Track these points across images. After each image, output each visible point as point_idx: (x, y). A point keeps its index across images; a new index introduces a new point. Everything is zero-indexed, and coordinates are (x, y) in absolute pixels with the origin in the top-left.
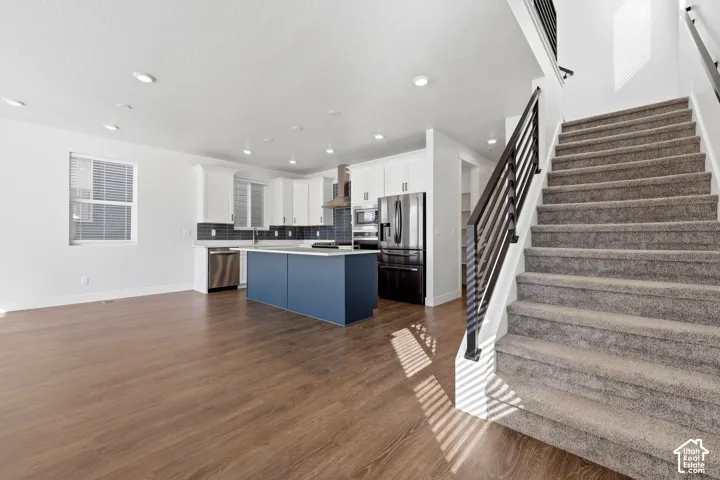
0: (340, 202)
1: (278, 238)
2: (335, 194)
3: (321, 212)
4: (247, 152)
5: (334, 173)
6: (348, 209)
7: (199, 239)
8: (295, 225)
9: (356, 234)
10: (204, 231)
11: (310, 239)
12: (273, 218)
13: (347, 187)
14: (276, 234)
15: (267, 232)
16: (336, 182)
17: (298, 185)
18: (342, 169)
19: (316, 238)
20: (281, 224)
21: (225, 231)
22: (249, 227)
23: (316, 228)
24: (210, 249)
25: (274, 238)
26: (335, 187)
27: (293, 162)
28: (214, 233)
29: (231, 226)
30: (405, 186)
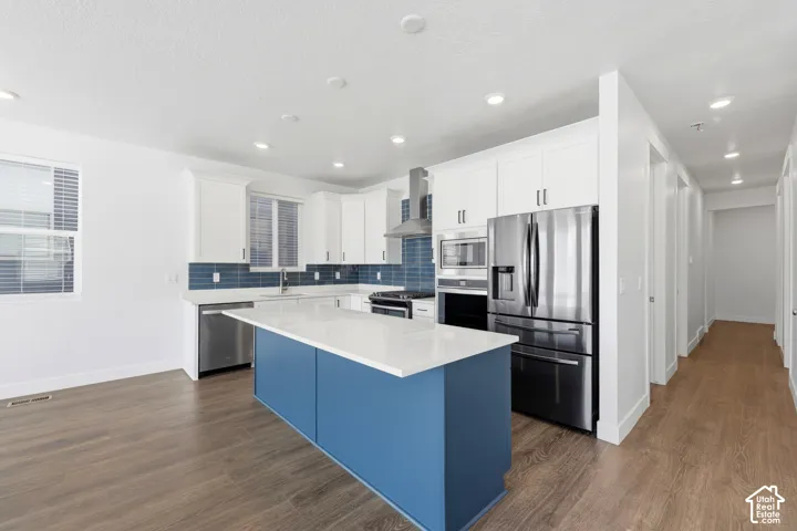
0: (414, 228)
1: (320, 283)
2: (405, 216)
3: (382, 244)
4: (262, 146)
5: (403, 185)
6: (427, 239)
7: (191, 287)
8: (343, 263)
9: (443, 282)
10: (201, 275)
11: (367, 283)
12: (312, 253)
13: (425, 205)
14: (317, 276)
15: (302, 273)
16: (406, 196)
17: (351, 203)
18: (418, 175)
19: (375, 282)
20: (323, 261)
21: (235, 275)
22: (275, 267)
23: (376, 267)
24: (201, 307)
25: (314, 283)
26: (406, 204)
27: (339, 165)
28: (216, 277)
29: (246, 266)
30: (542, 196)
